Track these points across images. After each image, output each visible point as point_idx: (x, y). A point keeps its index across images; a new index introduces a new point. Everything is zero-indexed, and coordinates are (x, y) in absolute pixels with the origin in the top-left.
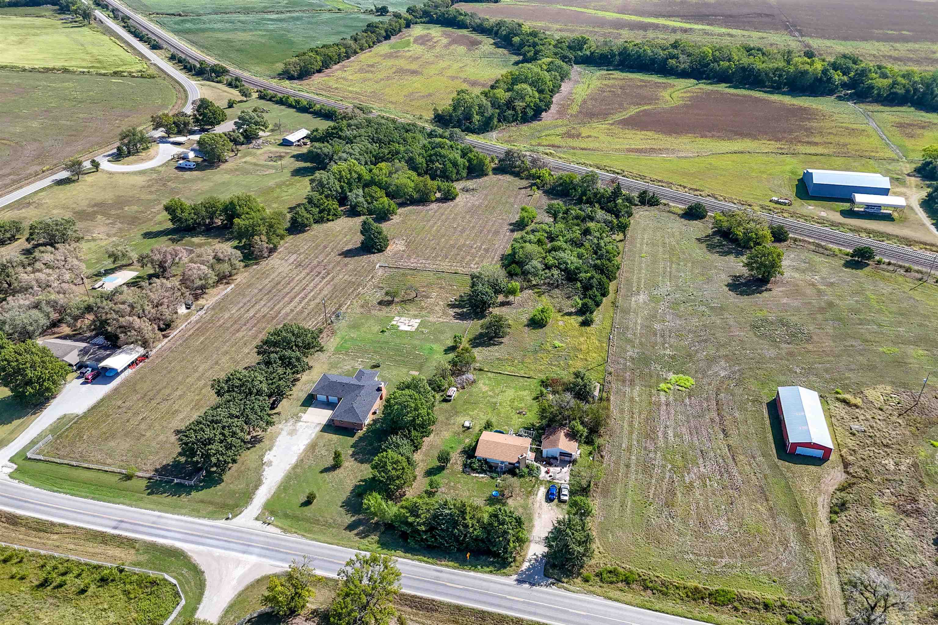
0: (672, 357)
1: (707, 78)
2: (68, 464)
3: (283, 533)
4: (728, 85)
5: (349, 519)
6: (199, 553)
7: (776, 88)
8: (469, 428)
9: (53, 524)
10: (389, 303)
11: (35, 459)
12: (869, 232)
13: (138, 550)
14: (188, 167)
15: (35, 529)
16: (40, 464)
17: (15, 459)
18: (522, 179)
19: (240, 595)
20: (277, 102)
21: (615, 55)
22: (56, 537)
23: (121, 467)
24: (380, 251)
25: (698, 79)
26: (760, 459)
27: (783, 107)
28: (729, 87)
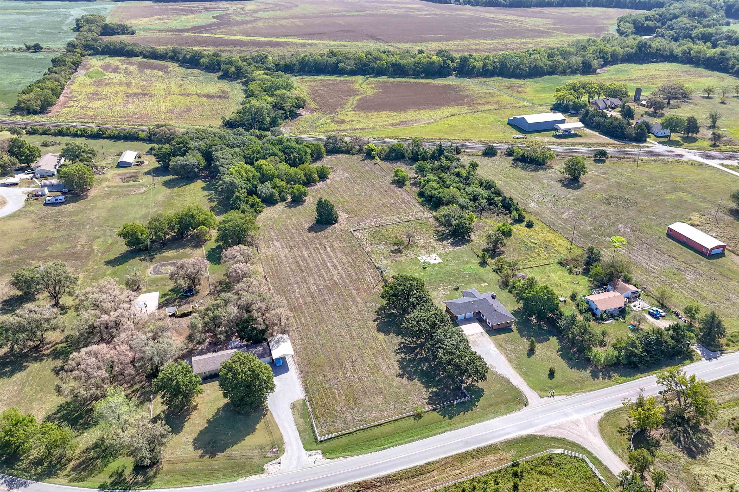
0: (595, 229)
1: (370, 74)
2: (360, 430)
3: (568, 397)
4: (387, 77)
5: (587, 373)
6: (543, 430)
7: (417, 75)
8: (565, 301)
9: (421, 467)
10: (399, 251)
11: (327, 440)
12: (581, 144)
13: (503, 450)
14: (59, 201)
15: (413, 477)
16: (335, 441)
17: (309, 447)
18: (353, 154)
19: (603, 437)
20: (55, 134)
21: (295, 65)
22: (434, 473)
23: (401, 413)
24: (336, 221)
25: (364, 75)
26: (702, 262)
27: (436, 86)
28: (389, 78)
